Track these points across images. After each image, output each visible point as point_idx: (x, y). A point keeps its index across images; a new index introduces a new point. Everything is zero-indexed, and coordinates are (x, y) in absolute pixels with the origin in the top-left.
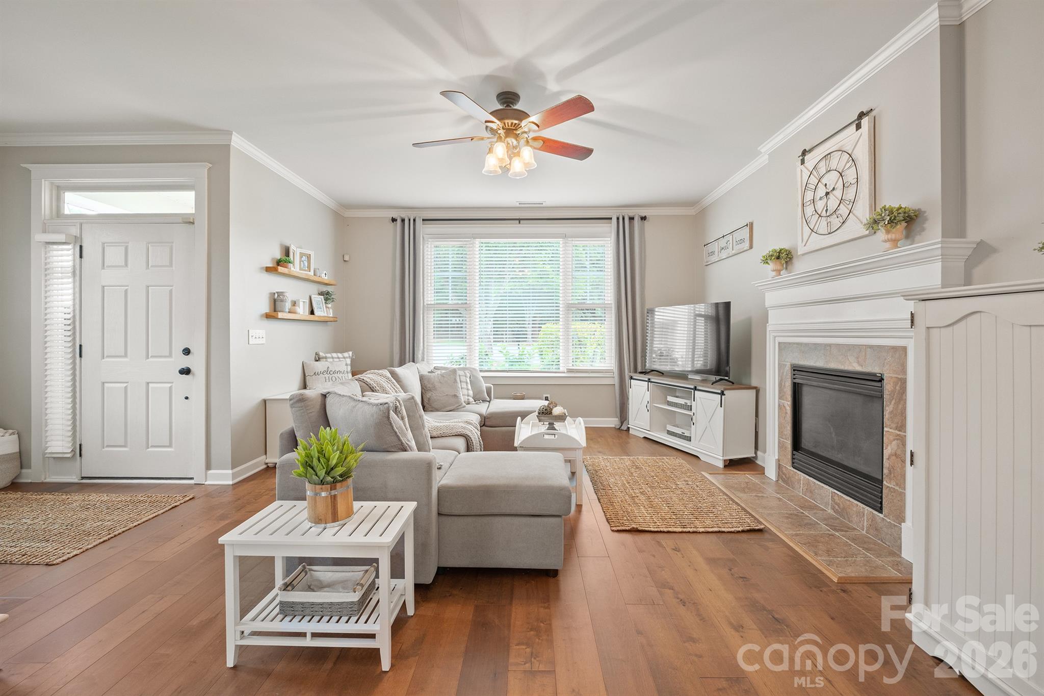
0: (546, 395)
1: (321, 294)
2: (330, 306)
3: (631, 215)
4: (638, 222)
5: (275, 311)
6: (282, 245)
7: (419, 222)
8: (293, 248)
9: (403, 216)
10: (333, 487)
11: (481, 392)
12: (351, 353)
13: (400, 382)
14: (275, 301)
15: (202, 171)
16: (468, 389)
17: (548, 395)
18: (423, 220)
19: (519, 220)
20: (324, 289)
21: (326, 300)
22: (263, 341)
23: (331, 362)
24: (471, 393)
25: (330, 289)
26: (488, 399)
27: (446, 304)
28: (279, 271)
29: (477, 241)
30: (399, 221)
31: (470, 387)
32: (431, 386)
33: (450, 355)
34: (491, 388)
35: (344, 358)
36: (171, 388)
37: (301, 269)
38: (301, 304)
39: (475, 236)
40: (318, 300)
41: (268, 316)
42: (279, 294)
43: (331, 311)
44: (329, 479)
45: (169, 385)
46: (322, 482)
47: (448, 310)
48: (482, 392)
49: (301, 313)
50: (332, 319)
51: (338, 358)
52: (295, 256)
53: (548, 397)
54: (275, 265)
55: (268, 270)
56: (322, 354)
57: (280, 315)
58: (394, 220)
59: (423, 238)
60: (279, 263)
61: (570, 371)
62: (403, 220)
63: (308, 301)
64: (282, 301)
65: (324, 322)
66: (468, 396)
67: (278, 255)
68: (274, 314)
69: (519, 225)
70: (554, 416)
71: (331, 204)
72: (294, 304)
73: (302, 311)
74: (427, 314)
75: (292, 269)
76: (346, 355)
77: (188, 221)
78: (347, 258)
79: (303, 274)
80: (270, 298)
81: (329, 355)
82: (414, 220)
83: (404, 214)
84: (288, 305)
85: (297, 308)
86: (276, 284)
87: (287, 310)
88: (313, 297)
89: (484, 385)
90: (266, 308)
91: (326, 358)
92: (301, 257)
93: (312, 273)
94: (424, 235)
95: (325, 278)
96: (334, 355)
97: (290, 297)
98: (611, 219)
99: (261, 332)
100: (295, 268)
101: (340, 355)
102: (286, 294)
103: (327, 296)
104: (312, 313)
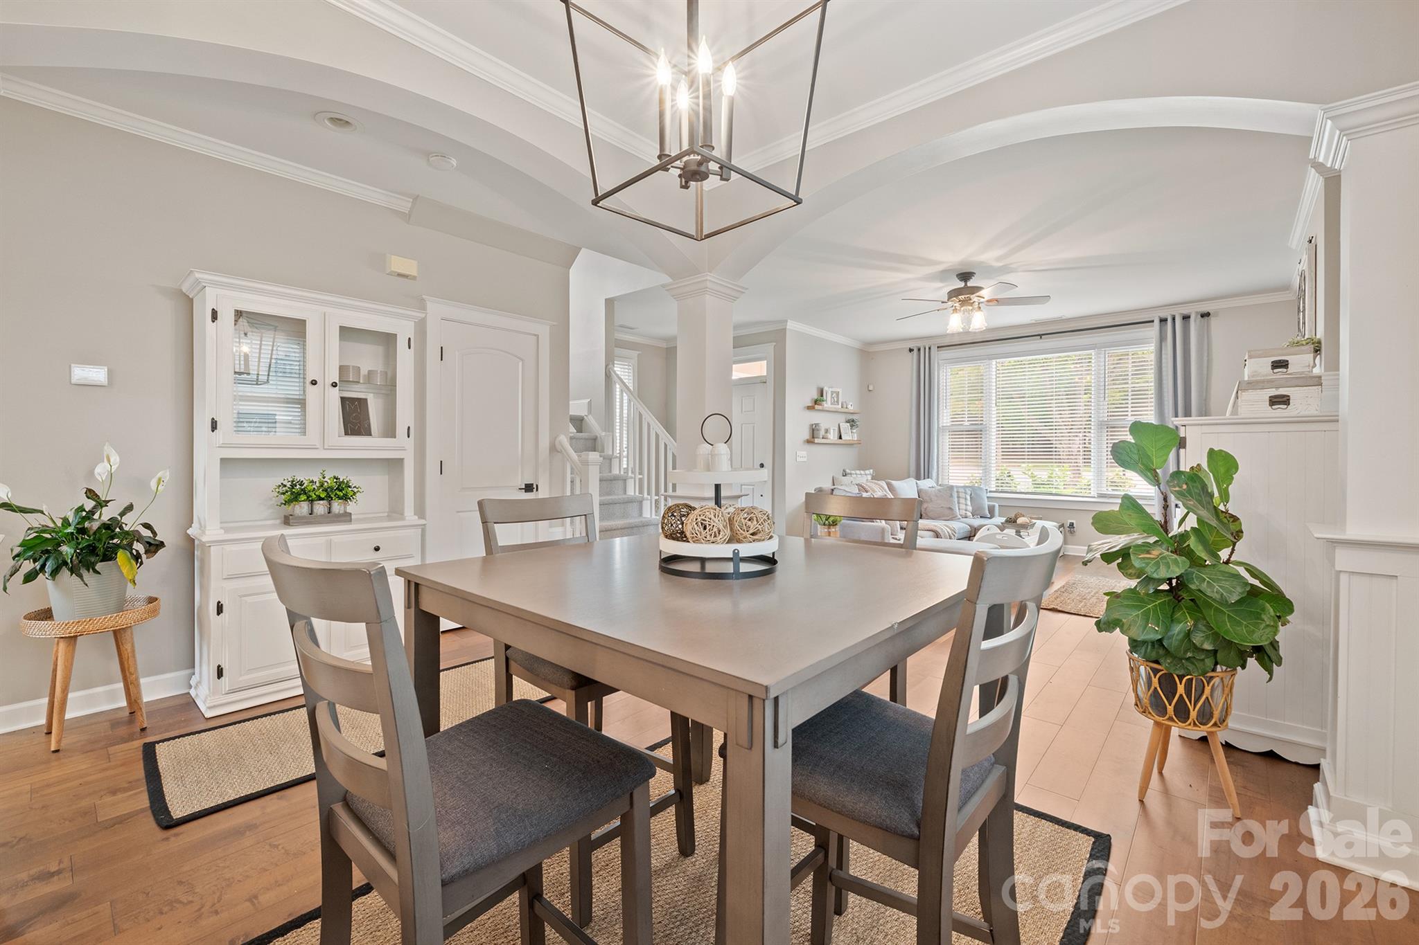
0: (1072, 521)
1: (848, 421)
2: (855, 431)
3: (1186, 312)
4: (1195, 321)
5: (813, 437)
6: (818, 388)
7: (934, 349)
8: (826, 389)
9: (918, 345)
10: (829, 528)
11: (981, 508)
12: (871, 471)
13: (894, 491)
14: (813, 430)
15: (770, 348)
16: (966, 505)
17: (1074, 522)
18: (938, 347)
19: (1041, 336)
20: (851, 417)
21: (852, 426)
22: (805, 459)
23: (854, 478)
24: (970, 508)
25: (854, 417)
26: (989, 516)
27: (961, 425)
28: (816, 408)
29: (994, 362)
30: (916, 350)
31: (969, 503)
32: (927, 498)
33: (970, 475)
34: (994, 506)
35: (866, 474)
36: (753, 489)
37: (832, 404)
38: (832, 431)
39: (991, 357)
40: (845, 427)
41: (809, 442)
42: (817, 425)
43: (855, 435)
44: (827, 522)
45: (752, 487)
46: (824, 524)
47: (963, 431)
48: (983, 509)
49: (832, 438)
50: (856, 442)
51: (861, 474)
52: (828, 397)
53: (1073, 523)
54: (813, 404)
55: (809, 408)
56: (848, 471)
57: (816, 441)
58: (911, 350)
59: (938, 363)
60: (816, 402)
61: (1101, 496)
62: (919, 350)
63: (837, 429)
64: (818, 430)
65: (850, 444)
66: (966, 510)
67: (815, 396)
68: (812, 440)
69: (1041, 341)
70: (1018, 525)
71: (857, 345)
72: (827, 431)
73: (833, 436)
74: (943, 435)
75: (825, 405)
76: (867, 472)
77: (762, 381)
78: (871, 388)
79: (833, 407)
80: (810, 428)
81: (853, 472)
82: (930, 348)
83: (920, 344)
84: (822, 433)
85: (828, 434)
86: (815, 417)
87: (821, 437)
88: (841, 425)
89: (986, 503)
90: (807, 436)
91: (851, 474)
92: (832, 395)
93: (840, 406)
94: (940, 361)
95: (851, 408)
96: (858, 472)
97: (823, 427)
98: (1153, 321)
99: (804, 453)
100: (827, 405)
101: (862, 472)
102: (821, 425)
103: (852, 423)
104: (840, 438)
